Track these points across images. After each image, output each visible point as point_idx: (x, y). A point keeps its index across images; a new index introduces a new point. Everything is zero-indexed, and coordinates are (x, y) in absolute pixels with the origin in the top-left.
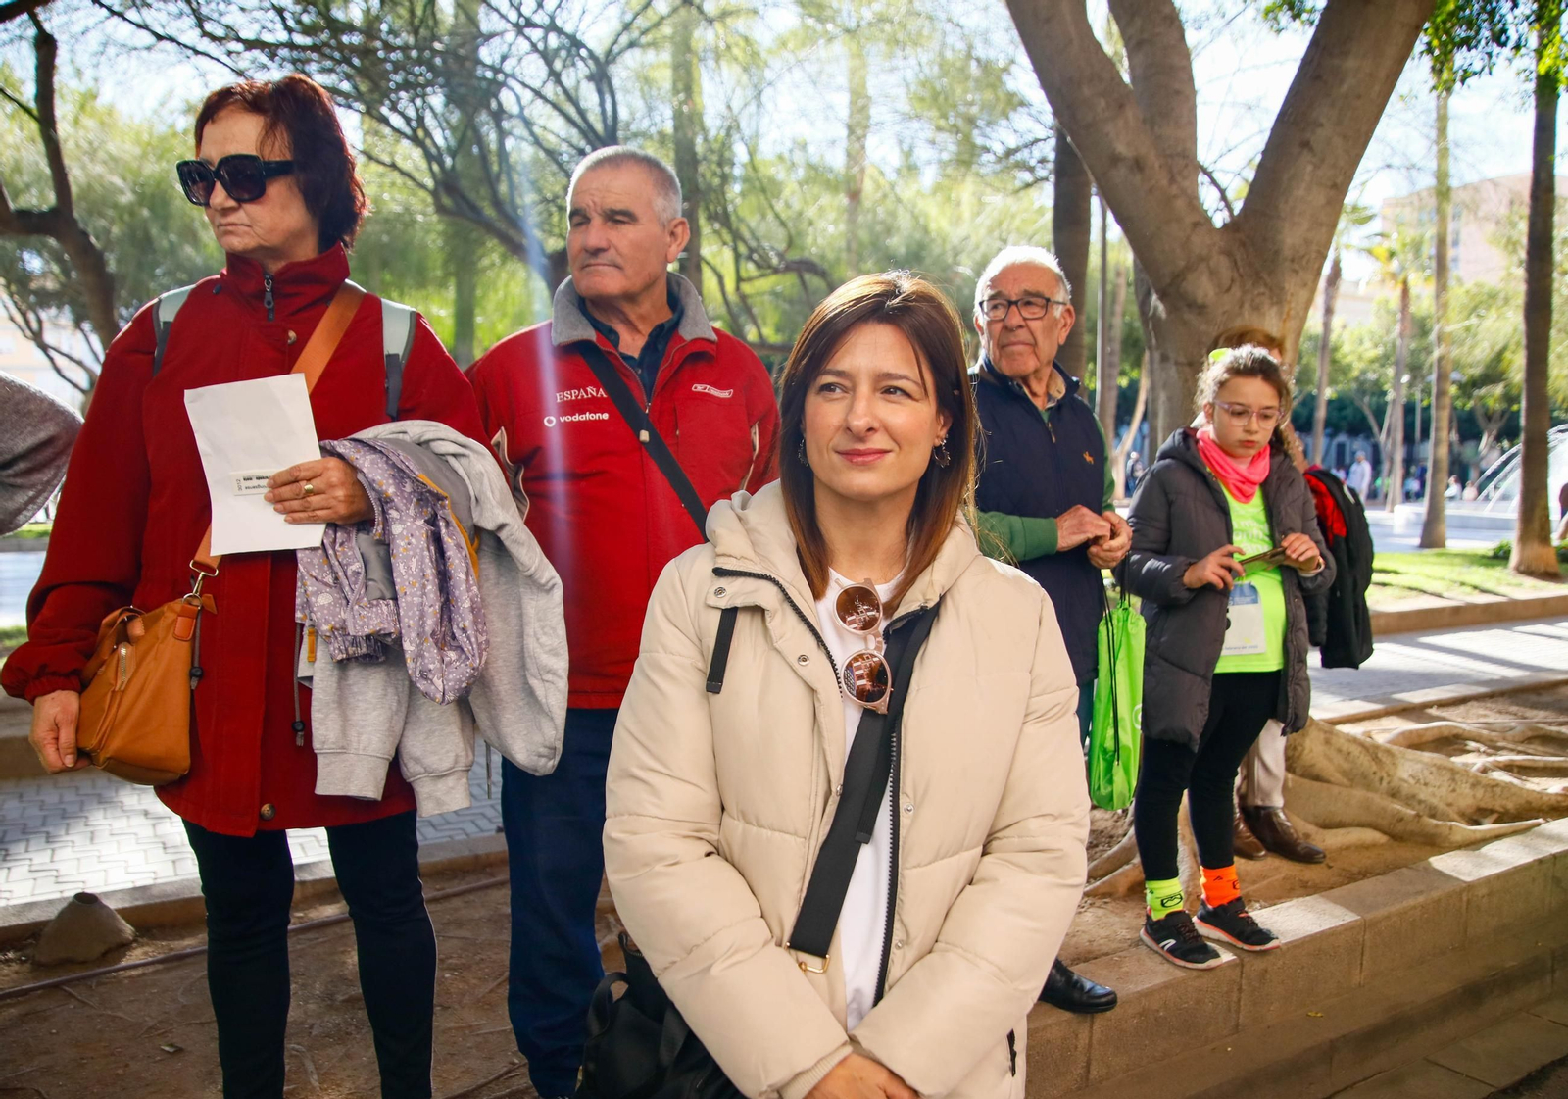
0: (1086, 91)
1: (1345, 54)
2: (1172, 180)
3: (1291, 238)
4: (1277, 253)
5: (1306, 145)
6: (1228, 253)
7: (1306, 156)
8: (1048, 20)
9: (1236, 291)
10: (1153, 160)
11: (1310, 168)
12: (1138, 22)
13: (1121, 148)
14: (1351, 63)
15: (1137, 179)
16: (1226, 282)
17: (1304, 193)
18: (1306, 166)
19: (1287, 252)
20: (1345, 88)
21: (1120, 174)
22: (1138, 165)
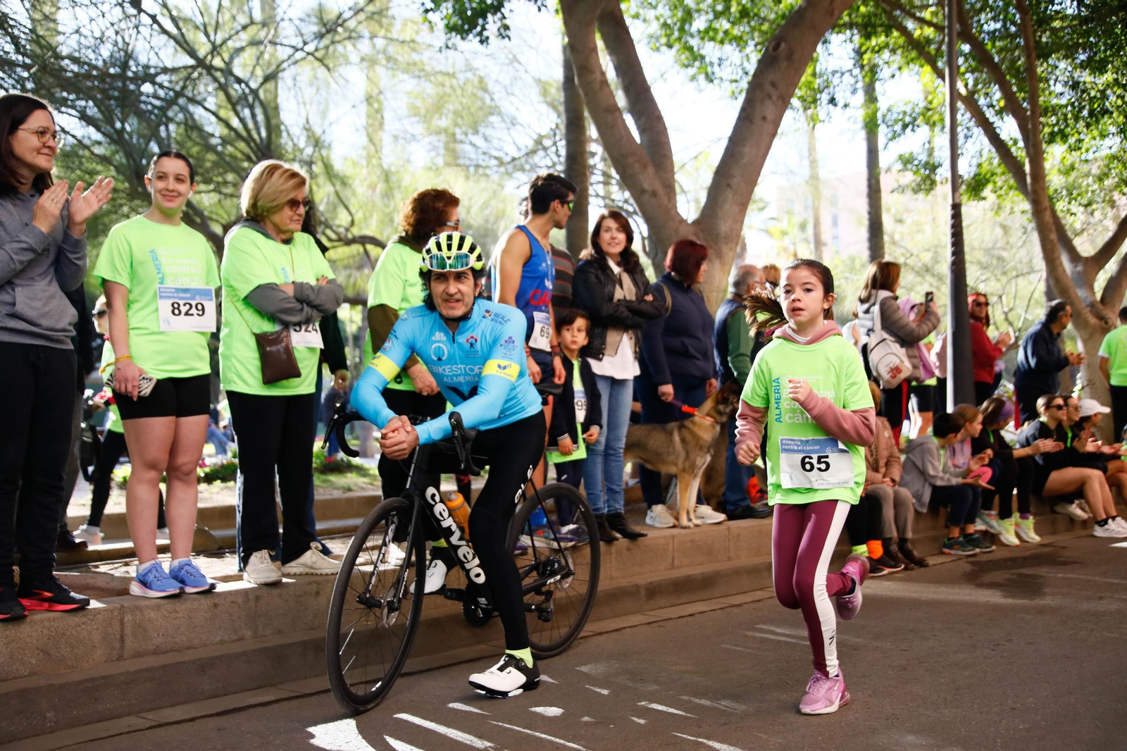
0: (630, 160)
2: (669, 201)
3: (724, 227)
4: (718, 234)
5: (729, 185)
7: (729, 191)
8: (612, 127)
10: (661, 191)
11: (730, 196)
12: (643, 119)
13: (646, 186)
14: (746, 150)
15: (654, 202)
17: (729, 206)
18: (729, 195)
19: (723, 234)
20: (744, 161)
21: (646, 198)
22: (654, 194)
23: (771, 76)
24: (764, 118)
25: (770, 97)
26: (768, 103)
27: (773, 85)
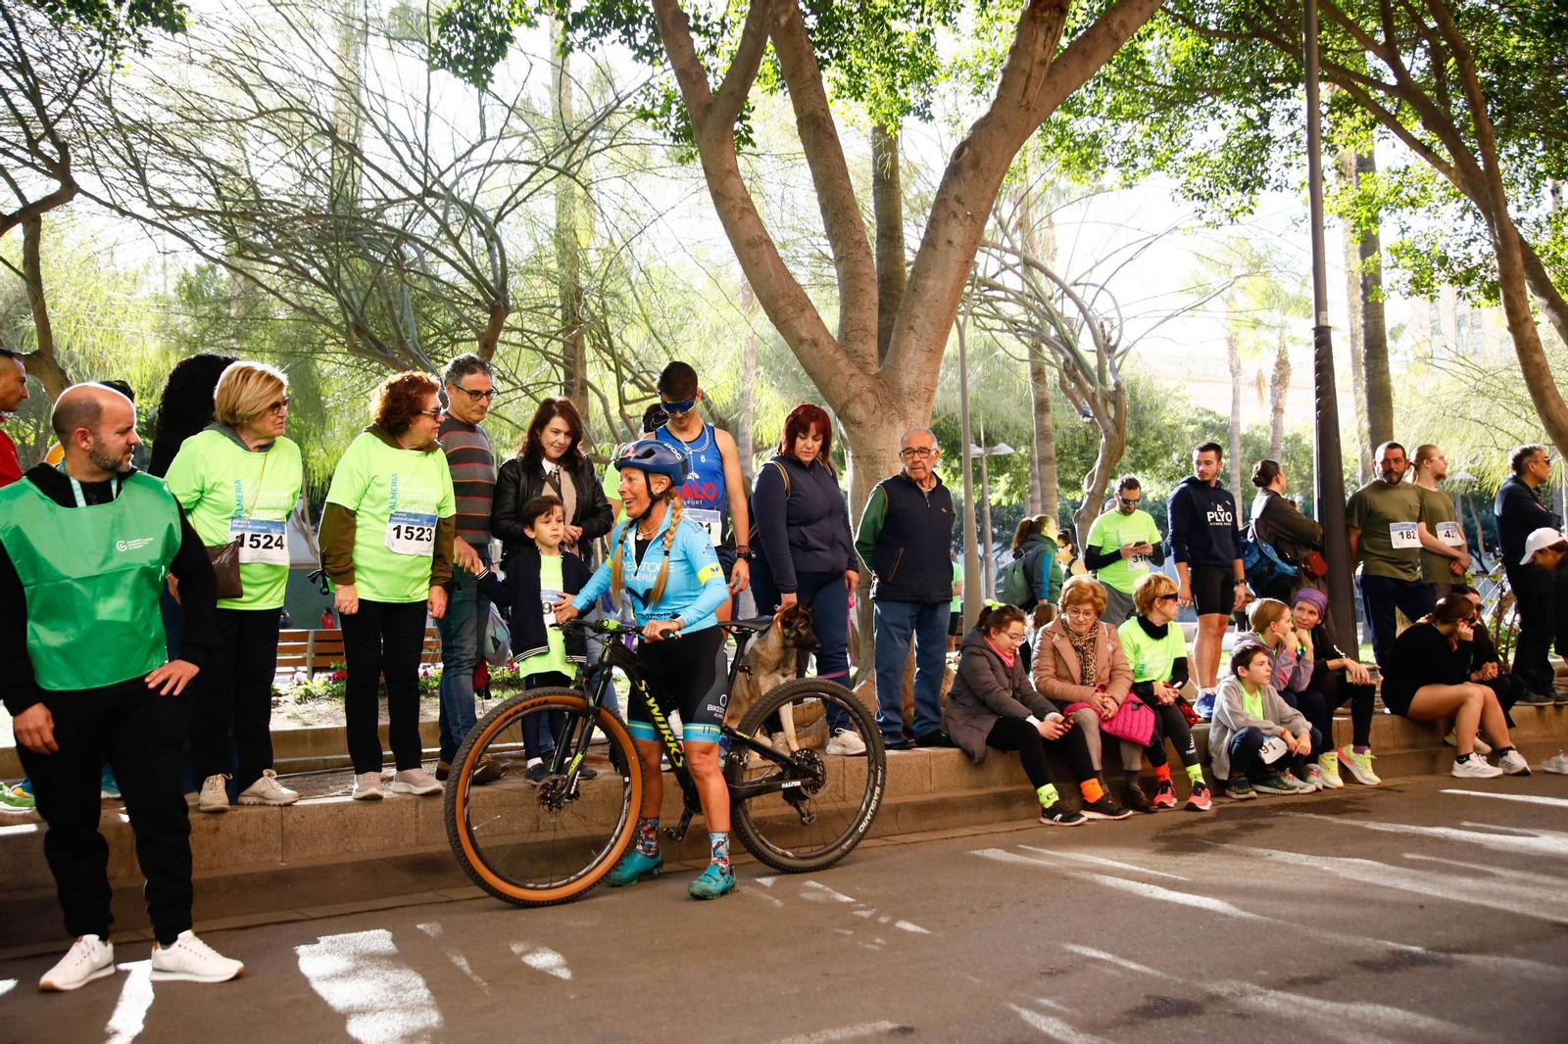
0: (781, 303)
1: (927, 277)
5: (911, 328)
6: (873, 391)
9: (878, 413)
11: (914, 341)
13: (804, 334)
14: (930, 283)
15: (815, 351)
16: (872, 409)
17: (913, 354)
19: (906, 390)
21: (805, 348)
22: (815, 343)
23: (955, 190)
24: (950, 242)
25: (955, 216)
26: (953, 223)
27: (959, 200)
